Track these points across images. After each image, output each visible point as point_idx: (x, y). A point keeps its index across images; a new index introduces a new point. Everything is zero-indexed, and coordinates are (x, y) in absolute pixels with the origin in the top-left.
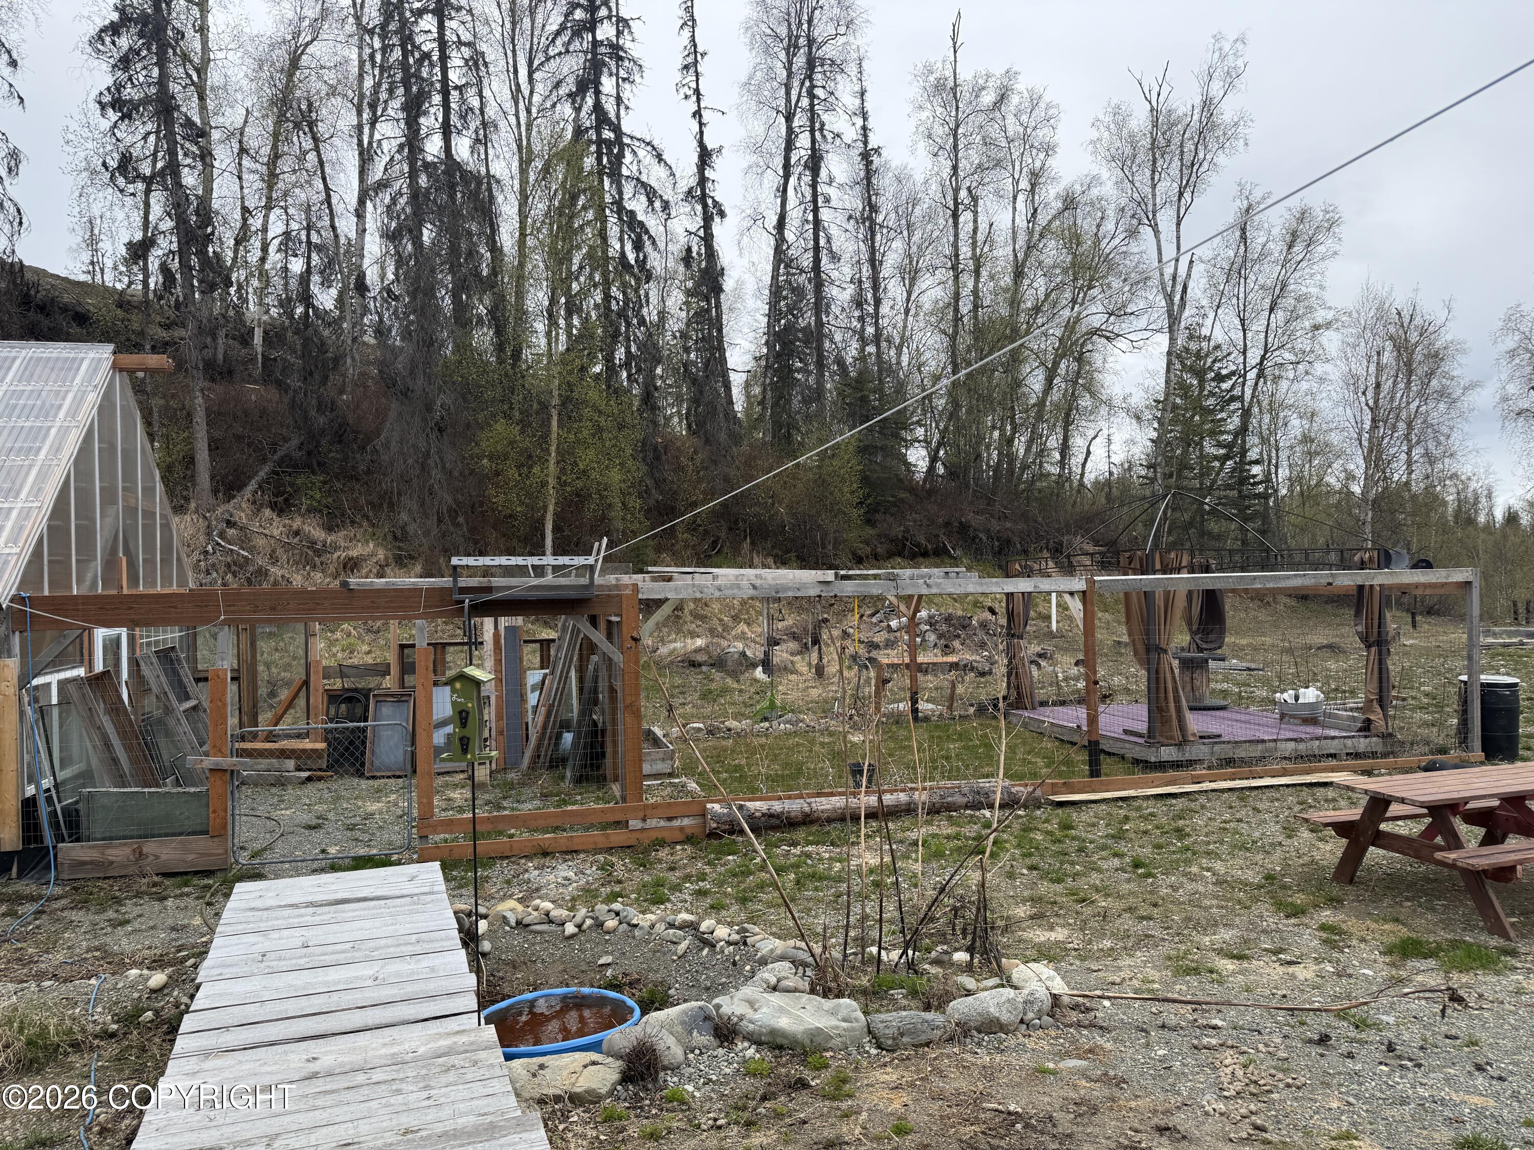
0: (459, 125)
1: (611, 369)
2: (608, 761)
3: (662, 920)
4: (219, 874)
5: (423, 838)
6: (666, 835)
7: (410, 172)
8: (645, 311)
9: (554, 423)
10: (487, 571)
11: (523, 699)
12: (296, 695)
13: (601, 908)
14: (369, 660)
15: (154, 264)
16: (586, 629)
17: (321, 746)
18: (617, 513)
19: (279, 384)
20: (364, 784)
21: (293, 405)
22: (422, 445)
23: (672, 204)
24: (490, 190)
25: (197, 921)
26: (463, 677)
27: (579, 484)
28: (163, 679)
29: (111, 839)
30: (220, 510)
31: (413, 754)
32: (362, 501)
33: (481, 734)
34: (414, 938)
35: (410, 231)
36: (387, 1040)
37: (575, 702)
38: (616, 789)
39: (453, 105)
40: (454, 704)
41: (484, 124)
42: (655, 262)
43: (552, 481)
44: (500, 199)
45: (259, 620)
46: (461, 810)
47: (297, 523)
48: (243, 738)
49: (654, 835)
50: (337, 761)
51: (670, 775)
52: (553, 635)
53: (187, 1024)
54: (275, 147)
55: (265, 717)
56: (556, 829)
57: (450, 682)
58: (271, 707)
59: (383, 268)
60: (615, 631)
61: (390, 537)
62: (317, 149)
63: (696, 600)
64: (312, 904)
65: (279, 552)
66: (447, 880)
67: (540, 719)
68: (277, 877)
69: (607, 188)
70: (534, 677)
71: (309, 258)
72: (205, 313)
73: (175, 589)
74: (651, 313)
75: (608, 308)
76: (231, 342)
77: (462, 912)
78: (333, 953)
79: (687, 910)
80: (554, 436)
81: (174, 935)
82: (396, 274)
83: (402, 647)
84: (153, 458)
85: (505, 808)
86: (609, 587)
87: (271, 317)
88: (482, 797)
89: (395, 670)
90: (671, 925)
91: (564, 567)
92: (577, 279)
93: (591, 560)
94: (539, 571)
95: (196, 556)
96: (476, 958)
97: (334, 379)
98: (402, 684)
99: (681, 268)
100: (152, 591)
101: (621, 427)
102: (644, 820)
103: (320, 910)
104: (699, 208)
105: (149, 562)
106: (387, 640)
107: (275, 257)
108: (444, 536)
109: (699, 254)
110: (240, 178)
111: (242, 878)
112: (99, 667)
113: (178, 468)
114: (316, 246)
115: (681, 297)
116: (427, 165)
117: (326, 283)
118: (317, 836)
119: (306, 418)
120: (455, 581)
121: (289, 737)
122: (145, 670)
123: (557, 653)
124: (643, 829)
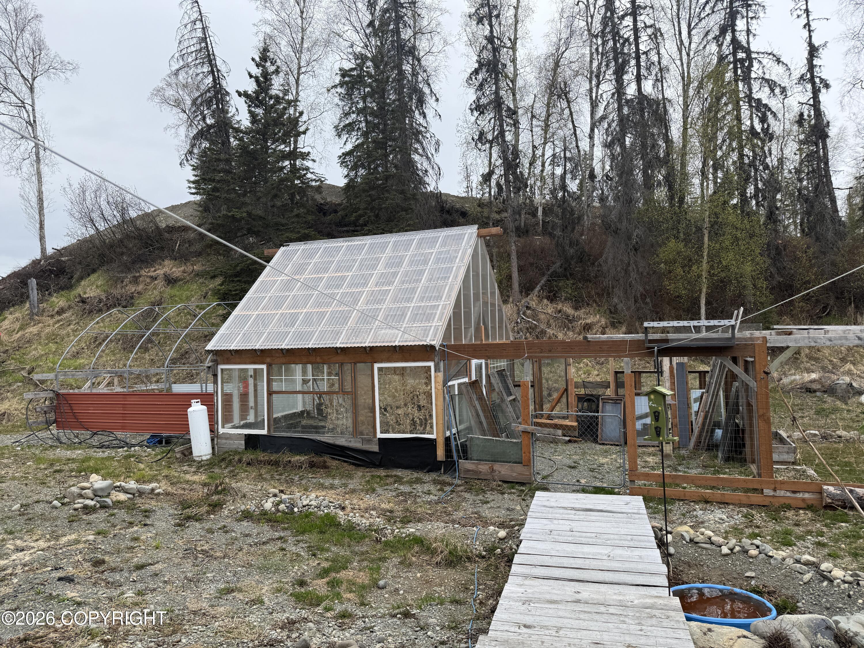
0: (646, 75)
1: (744, 200)
2: (748, 449)
3: (791, 557)
4: (528, 485)
5: (632, 481)
6: (793, 503)
7: (618, 108)
8: (768, 160)
9: (706, 239)
10: (664, 330)
11: (689, 406)
12: (561, 397)
13: (746, 542)
14: (598, 379)
15: (493, 183)
16: (730, 365)
17: (575, 424)
18: (749, 292)
19: (551, 234)
20: (598, 447)
21: (557, 245)
22: (626, 259)
23: (788, 88)
24: (665, 107)
25: (518, 508)
26: (655, 392)
27: (723, 275)
28: (500, 384)
29: (480, 460)
30: (523, 301)
31: (625, 434)
32: (593, 293)
33: (667, 425)
34: (629, 537)
35: (619, 140)
36: (616, 591)
37: (723, 410)
38: (753, 468)
39: (642, 64)
40: (650, 407)
41: (661, 70)
42: (776, 127)
43: (704, 274)
44: (671, 110)
45: (543, 357)
46: (653, 468)
47: (560, 306)
48: (536, 417)
49: (783, 501)
50: (584, 433)
51: (794, 463)
52: (707, 368)
53: (517, 559)
54: (548, 111)
55: (547, 406)
56: (713, 488)
57: (648, 394)
58: (549, 401)
59: (603, 164)
60: (750, 367)
61: (608, 312)
62: (569, 107)
63: (810, 348)
64: (573, 509)
65: (551, 321)
66: (647, 508)
67: (700, 420)
68: (555, 491)
69: (741, 89)
70: (695, 393)
71: (565, 165)
72: (516, 203)
73: (504, 341)
74: (772, 161)
75: (742, 163)
76: (527, 216)
77: (656, 527)
78: (585, 537)
79: (809, 554)
80: (706, 246)
81: (508, 513)
82: (611, 166)
83: (616, 373)
84: (494, 277)
85: (680, 471)
86: (745, 339)
87: (547, 201)
88: (667, 463)
89: (612, 385)
90: (798, 561)
91: (715, 327)
92: (721, 148)
93: (733, 322)
94: (698, 329)
95: (513, 324)
96: (666, 556)
97: (578, 228)
98: (617, 394)
99: (795, 128)
100: (495, 342)
101: (751, 236)
102: (775, 490)
103: (578, 513)
104: (809, 86)
105: (494, 328)
106: (608, 369)
107: (548, 168)
108: (638, 310)
109: (809, 116)
110: (532, 131)
111: (538, 489)
112: (474, 378)
113: (504, 281)
114: (569, 158)
115: (796, 146)
116: (627, 101)
117: (574, 178)
118: (574, 472)
119: (564, 251)
120: (646, 336)
121: (559, 418)
122: (493, 380)
123: (712, 380)
124: (774, 496)
